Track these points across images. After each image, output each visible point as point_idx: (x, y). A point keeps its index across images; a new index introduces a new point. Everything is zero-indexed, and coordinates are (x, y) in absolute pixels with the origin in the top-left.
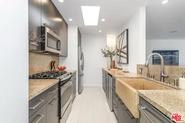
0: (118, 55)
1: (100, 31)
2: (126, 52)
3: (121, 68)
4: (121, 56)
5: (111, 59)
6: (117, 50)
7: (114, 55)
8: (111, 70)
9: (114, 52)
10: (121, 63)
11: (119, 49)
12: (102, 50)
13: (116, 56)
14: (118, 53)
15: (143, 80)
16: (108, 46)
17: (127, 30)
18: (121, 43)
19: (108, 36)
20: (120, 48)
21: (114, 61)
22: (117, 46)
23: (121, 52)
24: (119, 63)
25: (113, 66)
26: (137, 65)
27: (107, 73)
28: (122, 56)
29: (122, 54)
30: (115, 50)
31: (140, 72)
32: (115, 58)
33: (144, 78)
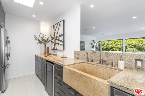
0: (53, 42)
1: (34, 16)
2: (63, 40)
3: (56, 54)
4: (56, 43)
5: (45, 46)
6: (52, 37)
7: (48, 42)
8: (48, 56)
9: (48, 39)
10: (56, 50)
11: (54, 37)
12: (35, 36)
13: (50, 43)
14: (53, 41)
15: (84, 64)
16: (43, 33)
17: (64, 21)
18: (56, 32)
19: (41, 23)
20: (56, 36)
21: (48, 48)
22: (51, 34)
23: (56, 39)
24: (54, 49)
25: (47, 52)
26: (74, 51)
27: (45, 61)
28: (58, 44)
29: (57, 42)
30: (49, 38)
31: (78, 57)
32: (49, 45)
33: (85, 63)
